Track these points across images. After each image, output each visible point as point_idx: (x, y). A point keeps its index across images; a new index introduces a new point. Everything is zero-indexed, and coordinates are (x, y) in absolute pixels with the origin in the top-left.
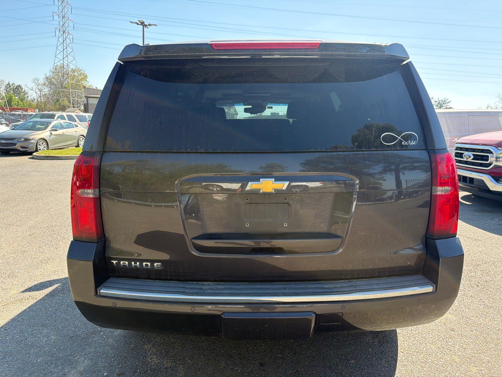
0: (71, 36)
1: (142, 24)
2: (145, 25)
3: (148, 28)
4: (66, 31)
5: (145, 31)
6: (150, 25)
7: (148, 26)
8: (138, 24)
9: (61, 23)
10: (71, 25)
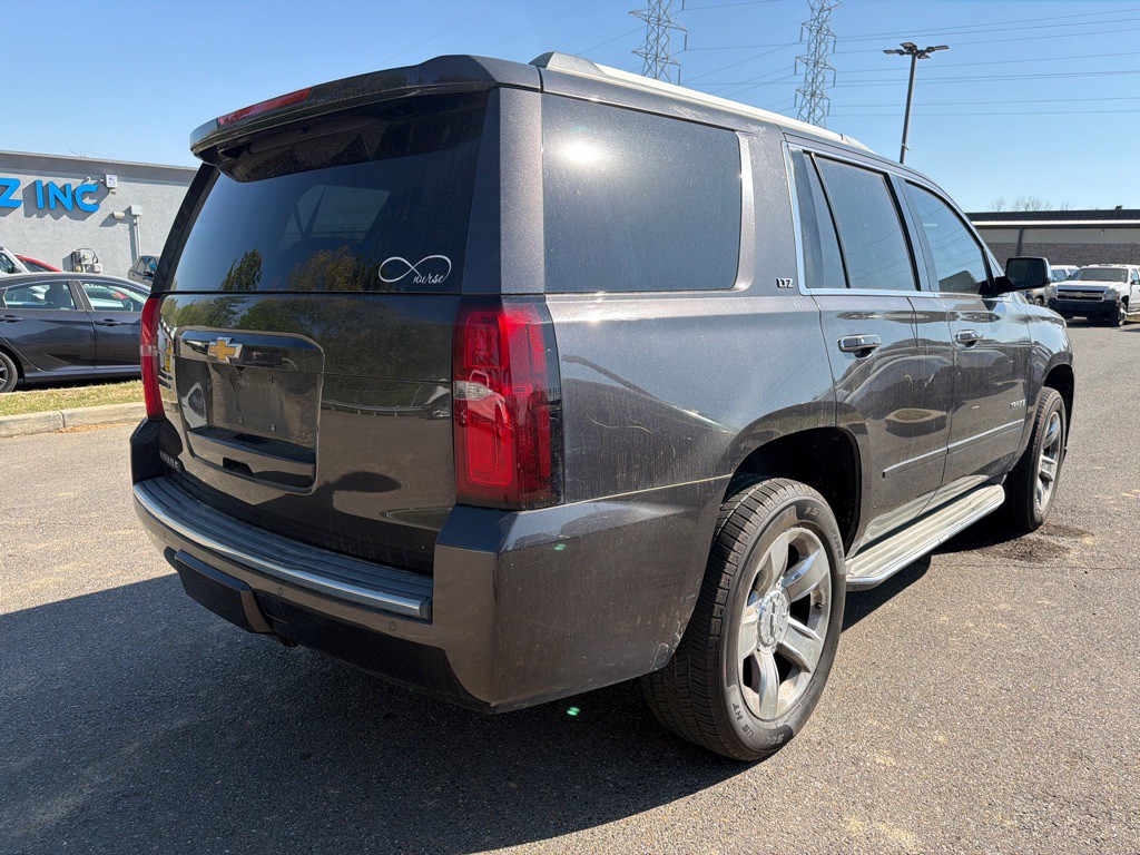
0: (826, 102)
1: (911, 50)
2: (918, 52)
3: (927, 57)
4: (818, 92)
5: (916, 65)
6: (930, 49)
7: (927, 54)
8: (901, 53)
9: (810, 78)
10: (829, 77)
